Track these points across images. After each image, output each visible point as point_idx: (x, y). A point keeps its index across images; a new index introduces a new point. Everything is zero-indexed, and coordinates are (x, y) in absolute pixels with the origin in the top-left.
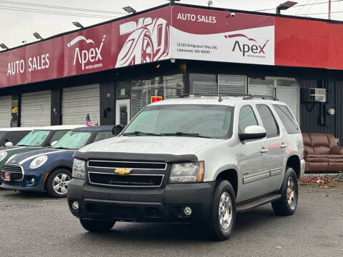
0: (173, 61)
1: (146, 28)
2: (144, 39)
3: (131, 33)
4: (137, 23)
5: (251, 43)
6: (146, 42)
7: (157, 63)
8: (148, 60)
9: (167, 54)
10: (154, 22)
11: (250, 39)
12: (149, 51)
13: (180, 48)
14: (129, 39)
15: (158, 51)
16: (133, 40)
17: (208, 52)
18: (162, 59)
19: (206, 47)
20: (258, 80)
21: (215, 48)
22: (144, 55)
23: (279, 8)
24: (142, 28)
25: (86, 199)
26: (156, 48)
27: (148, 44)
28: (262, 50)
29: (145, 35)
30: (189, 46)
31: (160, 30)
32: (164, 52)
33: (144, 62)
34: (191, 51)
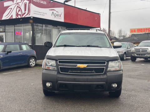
0: (32, 18)
1: (18, 4)
2: (17, 8)
3: (10, 6)
4: (13, 2)
5: (57, 13)
6: (18, 10)
7: (24, 18)
8: (19, 17)
9: (30, 15)
10: (22, 2)
11: (57, 12)
12: (20, 13)
13: (34, 12)
14: (9, 8)
15: (24, 13)
16: (11, 9)
17: (44, 15)
18: (27, 16)
19: (43, 13)
20: (55, 27)
21: (46, 14)
22: (17, 15)
23: (65, 2)
24: (15, 4)
25: (59, 82)
26: (23, 12)
27: (19, 11)
28: (60, 16)
29: (18, 7)
30: (37, 12)
31: (25, 5)
32: (28, 14)
33: (17, 18)
34: (38, 14)
